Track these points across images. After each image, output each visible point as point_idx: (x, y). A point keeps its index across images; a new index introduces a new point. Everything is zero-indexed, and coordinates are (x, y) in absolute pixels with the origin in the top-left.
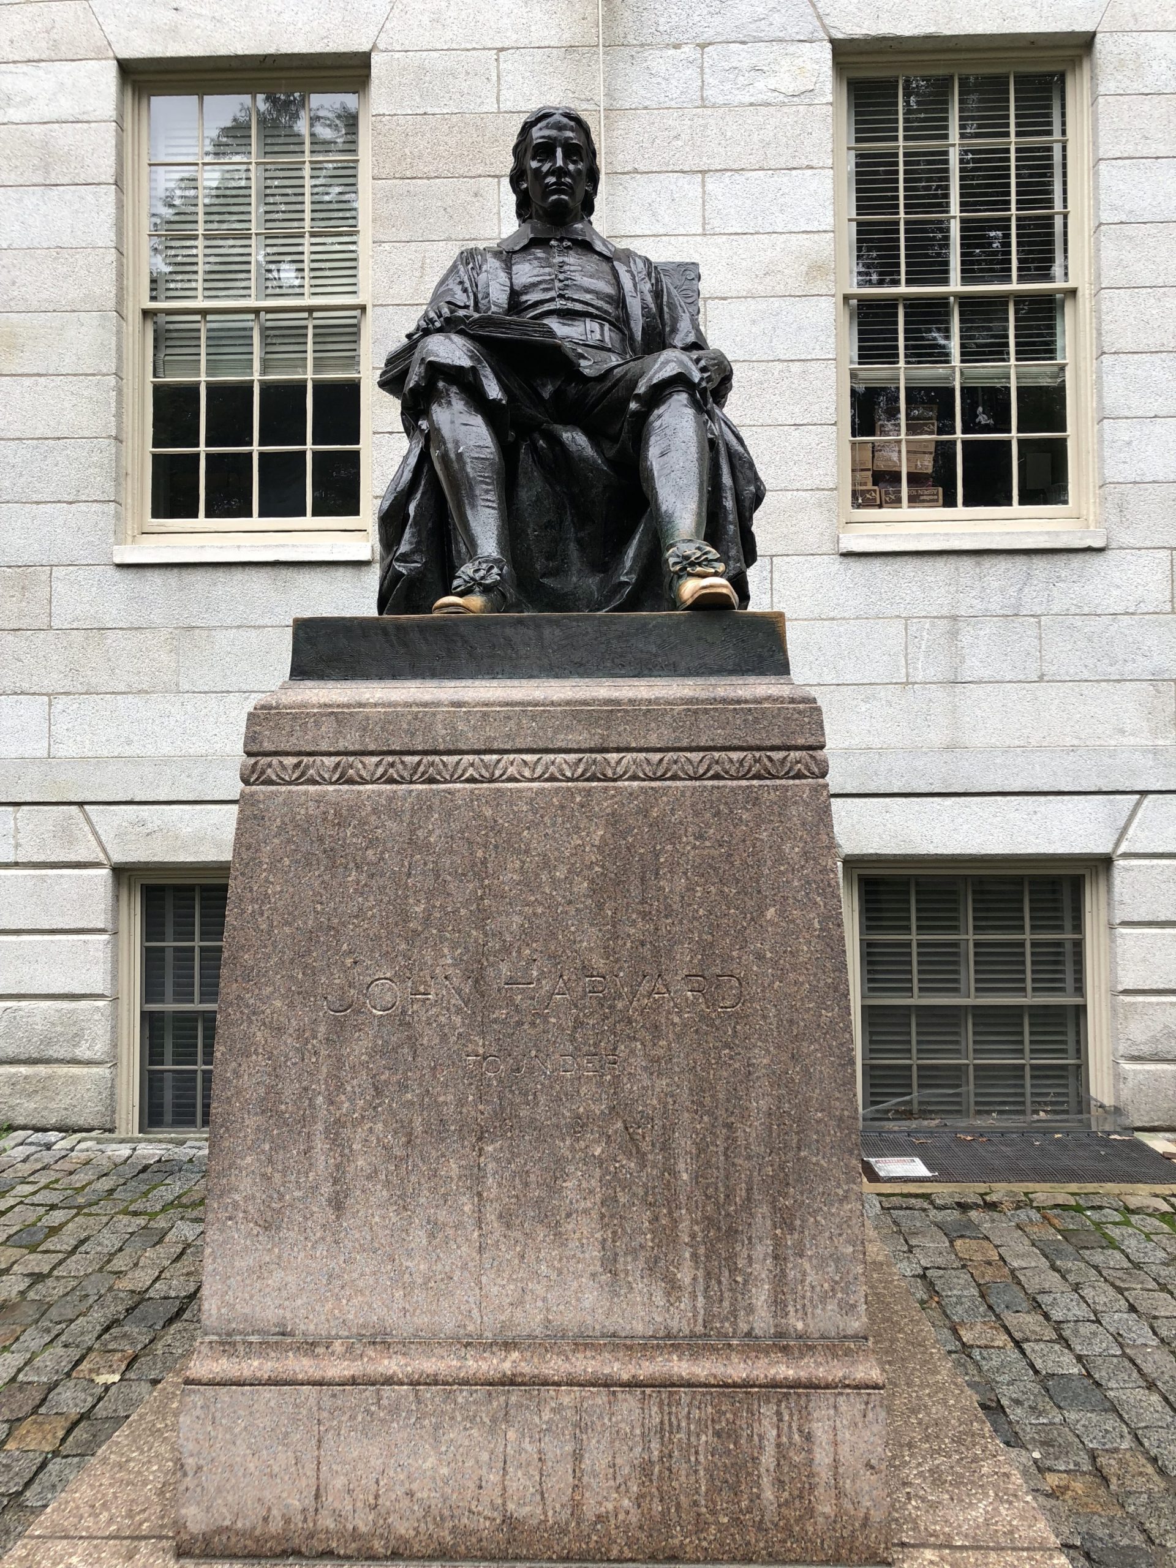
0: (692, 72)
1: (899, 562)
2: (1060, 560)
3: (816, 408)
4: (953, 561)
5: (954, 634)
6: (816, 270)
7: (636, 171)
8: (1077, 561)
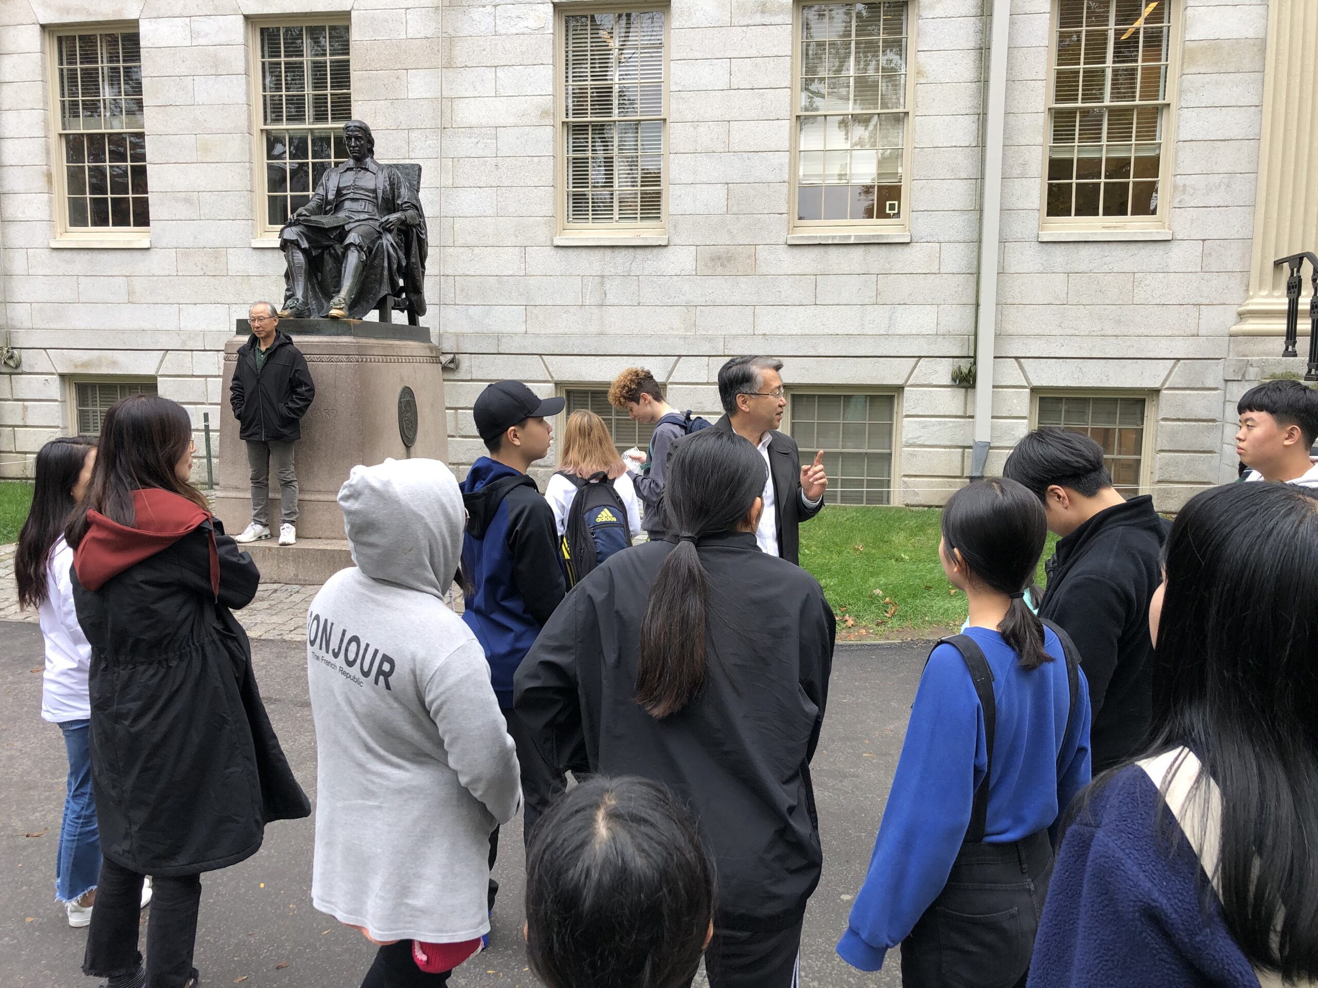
0: (490, 19)
1: (579, 250)
2: (648, 250)
3: (544, 179)
4: (602, 251)
5: (602, 284)
6: (545, 113)
7: (466, 66)
8: (655, 251)
